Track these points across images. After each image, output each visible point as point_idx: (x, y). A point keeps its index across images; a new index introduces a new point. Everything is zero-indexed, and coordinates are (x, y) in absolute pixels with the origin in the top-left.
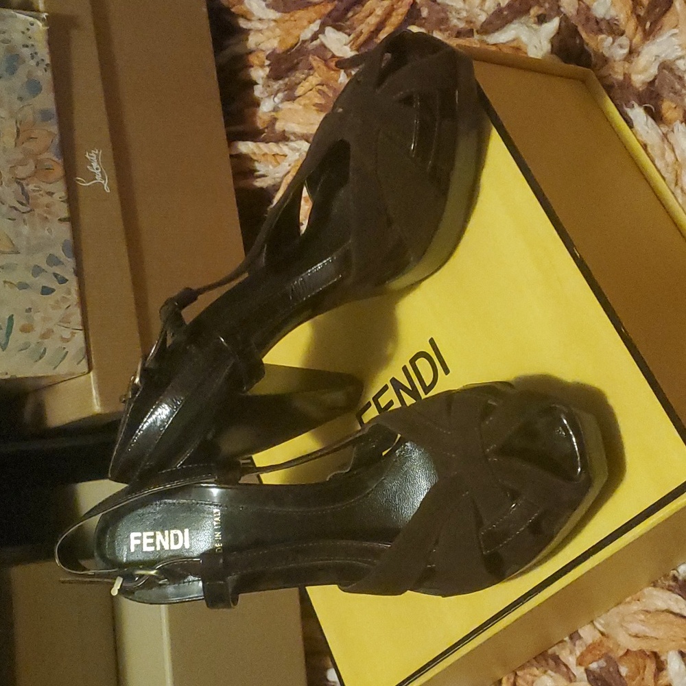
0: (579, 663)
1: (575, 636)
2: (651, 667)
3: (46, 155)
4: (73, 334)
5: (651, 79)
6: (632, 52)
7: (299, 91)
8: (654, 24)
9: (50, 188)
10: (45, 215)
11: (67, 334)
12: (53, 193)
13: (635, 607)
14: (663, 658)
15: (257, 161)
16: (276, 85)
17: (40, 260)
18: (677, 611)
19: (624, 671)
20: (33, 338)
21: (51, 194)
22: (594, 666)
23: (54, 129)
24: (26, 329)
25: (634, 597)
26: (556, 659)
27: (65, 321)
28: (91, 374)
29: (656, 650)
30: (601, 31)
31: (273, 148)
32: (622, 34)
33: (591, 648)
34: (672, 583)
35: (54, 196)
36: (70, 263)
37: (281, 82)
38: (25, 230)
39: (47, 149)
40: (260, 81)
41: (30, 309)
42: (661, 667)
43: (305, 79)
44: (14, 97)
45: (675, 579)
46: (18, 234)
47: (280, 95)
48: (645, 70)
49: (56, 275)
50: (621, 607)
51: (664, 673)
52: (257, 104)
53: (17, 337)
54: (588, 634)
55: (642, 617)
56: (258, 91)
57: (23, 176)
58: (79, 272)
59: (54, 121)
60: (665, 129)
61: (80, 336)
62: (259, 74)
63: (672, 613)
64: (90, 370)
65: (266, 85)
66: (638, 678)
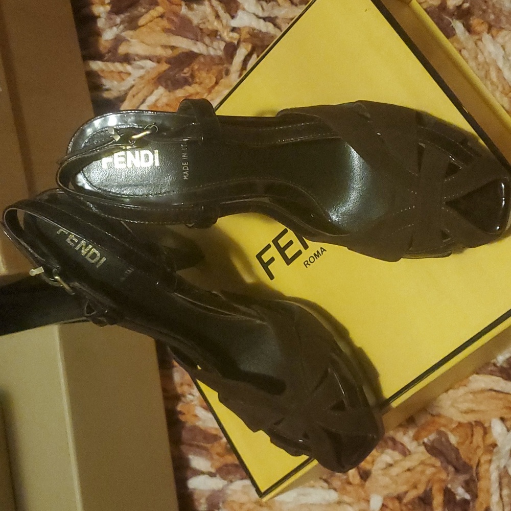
2: (479, 432)
7: (142, 21)
14: (486, 425)
15: (104, 77)
16: (119, 18)
18: (498, 389)
19: (453, 439)
25: (461, 383)
31: (119, 66)
34: (493, 368)
37: (122, 16)
40: (102, 16)
42: (486, 431)
43: (147, 12)
45: (495, 365)
50: (451, 392)
51: (488, 436)
55: (471, 396)
56: (101, 23)
60: (475, 37)
62: (100, 10)
63: (495, 391)
65: (109, 18)
66: (467, 442)
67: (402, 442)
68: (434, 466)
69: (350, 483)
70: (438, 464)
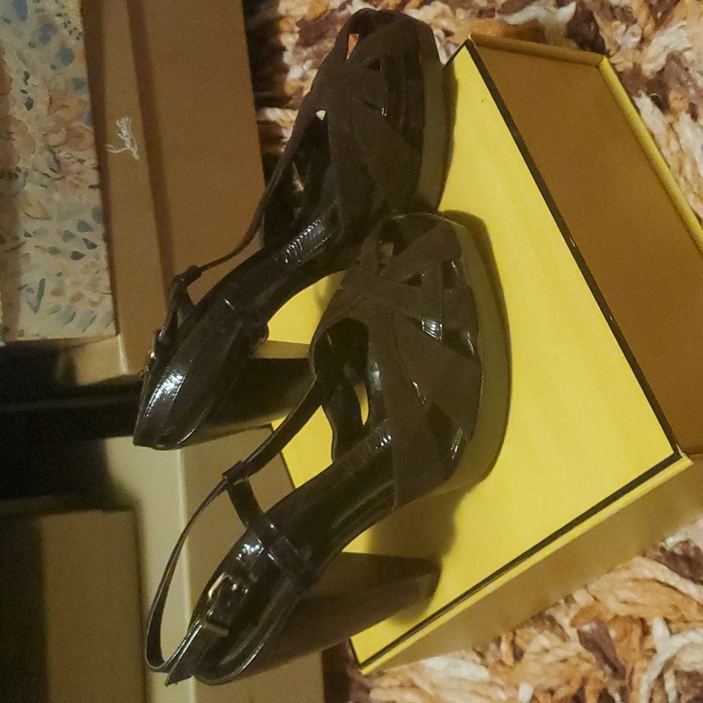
0: (573, 625)
1: (569, 600)
2: (637, 631)
3: (77, 124)
4: (101, 299)
5: (659, 69)
6: (644, 40)
8: (665, 13)
9: (81, 155)
10: (77, 182)
11: (95, 298)
12: (84, 161)
13: (625, 575)
14: (649, 623)
15: (285, 128)
16: (305, 52)
17: (71, 226)
18: (663, 580)
19: (613, 634)
20: (63, 301)
21: (81, 161)
22: (586, 628)
23: (85, 97)
24: (57, 293)
25: (625, 565)
26: (552, 620)
27: (94, 285)
28: (119, 337)
29: (643, 616)
30: (615, 18)
32: (635, 21)
33: (583, 612)
34: (659, 554)
35: (84, 163)
36: (100, 229)
37: (310, 50)
38: (57, 196)
39: (79, 117)
40: (289, 48)
41: (61, 274)
42: (646, 632)
44: (48, 65)
45: (663, 550)
46: (49, 200)
47: (309, 62)
48: (654, 59)
49: (85, 240)
50: (612, 575)
51: (649, 637)
52: (285, 70)
53: (48, 301)
54: (581, 598)
55: (630, 584)
56: (287, 58)
57: (55, 144)
58: (108, 238)
59: (86, 88)
60: (670, 118)
61: (108, 300)
62: (289, 40)
63: (659, 582)
64: (118, 333)
65: (295, 53)
66: (625, 641)
67: (562, 625)
68: (588, 661)
69: (501, 663)
70: (594, 660)
